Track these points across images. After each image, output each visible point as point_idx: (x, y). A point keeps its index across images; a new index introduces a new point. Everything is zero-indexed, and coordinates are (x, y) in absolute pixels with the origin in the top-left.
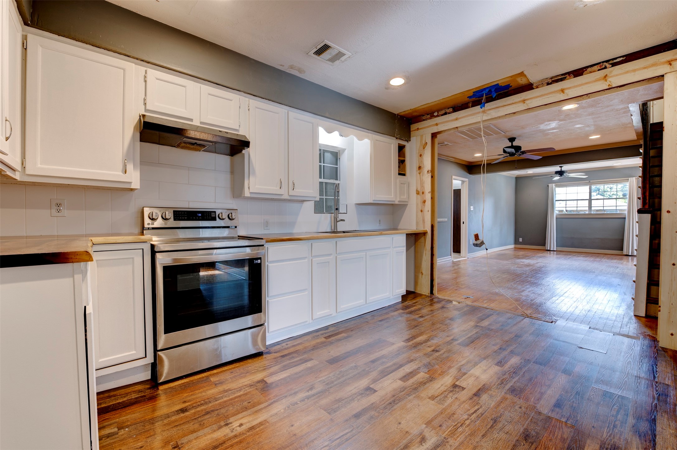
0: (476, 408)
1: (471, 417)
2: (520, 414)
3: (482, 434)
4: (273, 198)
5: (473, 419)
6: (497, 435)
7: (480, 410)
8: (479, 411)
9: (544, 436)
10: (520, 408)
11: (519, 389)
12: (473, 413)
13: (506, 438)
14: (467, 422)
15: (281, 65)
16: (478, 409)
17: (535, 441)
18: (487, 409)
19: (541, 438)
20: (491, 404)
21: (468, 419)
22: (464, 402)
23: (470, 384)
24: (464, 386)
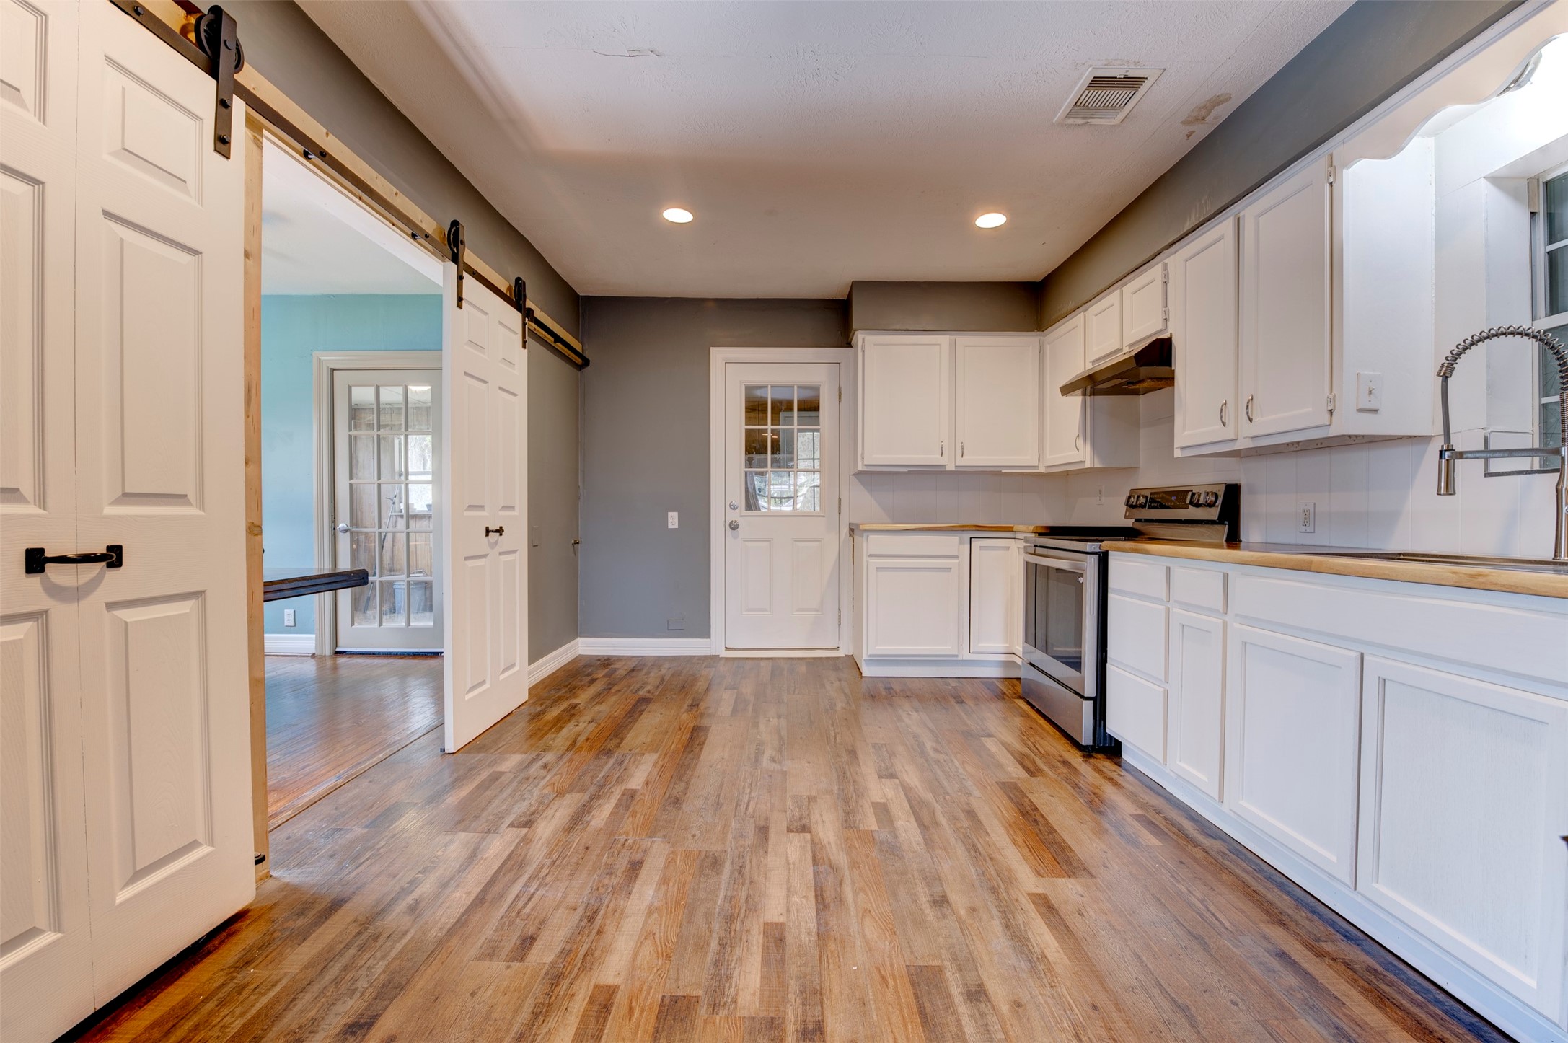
0: (750, 810)
1: (747, 796)
2: (691, 825)
3: (725, 785)
5: (744, 795)
6: (709, 791)
7: (744, 810)
9: (656, 810)
10: (693, 836)
11: (706, 871)
12: (749, 802)
13: (699, 792)
14: (747, 790)
15: (1188, 136)
16: (747, 809)
17: (666, 801)
18: (737, 814)
19: (660, 806)
20: (735, 823)
21: (750, 793)
22: (771, 811)
23: (789, 844)
24: (791, 834)
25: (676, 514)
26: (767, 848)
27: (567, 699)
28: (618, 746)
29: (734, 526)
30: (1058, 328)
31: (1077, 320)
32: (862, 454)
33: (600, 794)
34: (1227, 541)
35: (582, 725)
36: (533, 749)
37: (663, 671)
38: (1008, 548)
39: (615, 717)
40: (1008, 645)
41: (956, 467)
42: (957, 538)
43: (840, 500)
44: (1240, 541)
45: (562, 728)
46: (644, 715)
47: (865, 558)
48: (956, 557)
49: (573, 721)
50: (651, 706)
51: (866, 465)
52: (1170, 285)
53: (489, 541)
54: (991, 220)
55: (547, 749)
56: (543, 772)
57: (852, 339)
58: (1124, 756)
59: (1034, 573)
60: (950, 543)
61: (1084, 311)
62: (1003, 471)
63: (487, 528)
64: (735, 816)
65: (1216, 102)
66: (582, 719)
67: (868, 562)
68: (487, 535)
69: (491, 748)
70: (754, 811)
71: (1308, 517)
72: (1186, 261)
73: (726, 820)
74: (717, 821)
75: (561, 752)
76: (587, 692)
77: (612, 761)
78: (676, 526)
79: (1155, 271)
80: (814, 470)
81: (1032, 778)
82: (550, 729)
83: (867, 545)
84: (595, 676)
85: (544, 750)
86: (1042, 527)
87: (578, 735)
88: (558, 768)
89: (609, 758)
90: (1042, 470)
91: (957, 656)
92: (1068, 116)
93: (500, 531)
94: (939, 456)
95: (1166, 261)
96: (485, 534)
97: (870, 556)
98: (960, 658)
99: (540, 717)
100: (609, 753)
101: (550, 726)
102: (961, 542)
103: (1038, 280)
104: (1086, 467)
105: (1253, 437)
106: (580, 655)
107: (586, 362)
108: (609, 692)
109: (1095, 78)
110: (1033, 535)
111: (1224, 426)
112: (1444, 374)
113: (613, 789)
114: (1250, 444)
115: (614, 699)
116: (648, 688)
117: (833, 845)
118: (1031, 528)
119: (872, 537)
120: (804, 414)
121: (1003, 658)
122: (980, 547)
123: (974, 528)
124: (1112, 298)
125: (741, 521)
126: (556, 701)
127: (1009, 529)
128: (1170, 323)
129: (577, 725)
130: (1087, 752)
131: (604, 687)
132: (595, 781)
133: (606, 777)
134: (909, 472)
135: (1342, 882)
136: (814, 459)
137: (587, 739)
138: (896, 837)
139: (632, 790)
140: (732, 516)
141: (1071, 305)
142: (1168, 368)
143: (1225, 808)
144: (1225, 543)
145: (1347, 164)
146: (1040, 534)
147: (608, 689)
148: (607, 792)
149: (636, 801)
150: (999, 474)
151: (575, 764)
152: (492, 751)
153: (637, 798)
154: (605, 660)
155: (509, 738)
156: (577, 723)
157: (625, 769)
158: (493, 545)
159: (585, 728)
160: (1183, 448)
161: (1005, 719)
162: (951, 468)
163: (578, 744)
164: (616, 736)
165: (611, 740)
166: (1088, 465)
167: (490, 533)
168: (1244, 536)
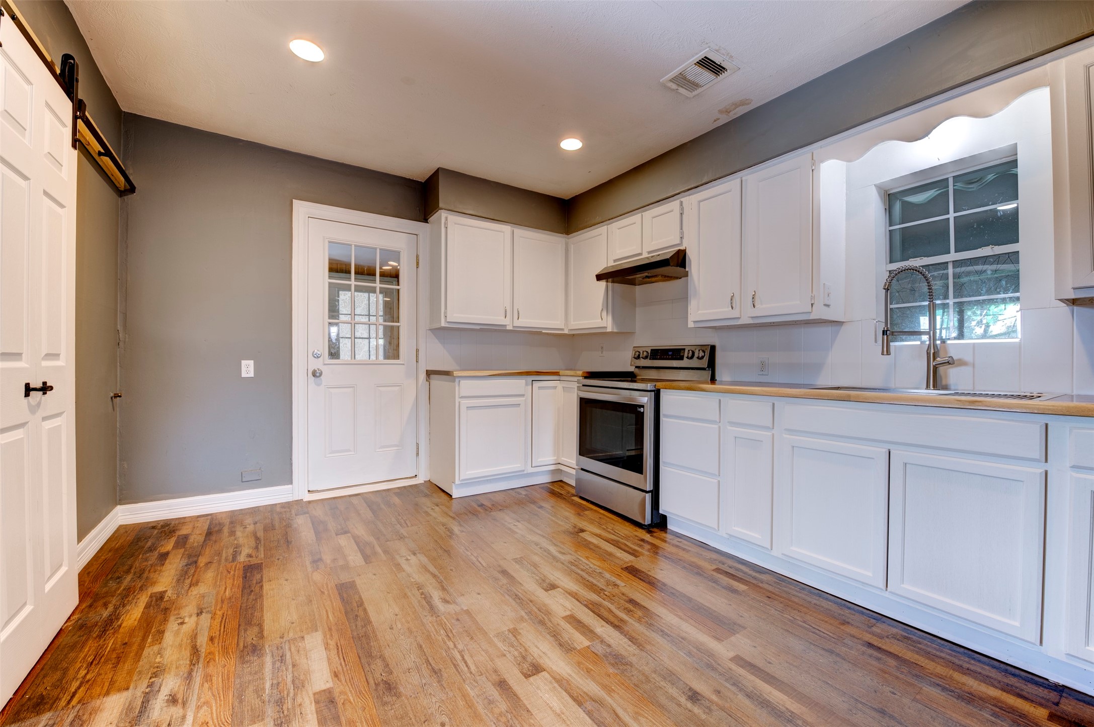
0: (473, 667)
1: (456, 651)
2: (430, 712)
3: (423, 647)
4: (774, 323)
5: (453, 651)
6: (413, 660)
7: (466, 669)
8: (465, 666)
9: (374, 708)
12: (463, 658)
13: (403, 664)
15: (715, 121)
17: (376, 690)
18: (463, 677)
19: (375, 701)
20: (471, 689)
21: (455, 646)
22: (492, 660)
23: (539, 692)
24: (531, 679)
25: (251, 363)
26: (525, 705)
27: (141, 589)
28: (261, 635)
29: (316, 374)
30: (581, 234)
31: (602, 230)
32: (445, 313)
33: (286, 712)
34: (711, 380)
35: (191, 622)
36: (135, 678)
37: (251, 528)
38: (555, 387)
39: (230, 598)
40: (556, 458)
41: (514, 327)
42: (524, 381)
43: (417, 351)
44: (716, 380)
45: (161, 633)
46: (266, 587)
47: (457, 400)
48: (523, 395)
49: (172, 618)
50: (267, 573)
51: (448, 322)
52: (684, 216)
53: (29, 402)
54: (571, 144)
55: (158, 672)
56: (176, 711)
57: (430, 217)
58: (669, 527)
59: (586, 405)
60: (519, 384)
61: (607, 225)
62: (543, 331)
63: (27, 386)
64: (464, 681)
65: (743, 103)
66: (185, 612)
67: (459, 402)
68: (27, 395)
69: (58, 699)
70: (477, 668)
71: (763, 366)
72: (700, 202)
73: (459, 689)
74: (451, 694)
75: (184, 670)
76: (166, 574)
77: (268, 660)
78: (252, 375)
79: (674, 205)
80: (369, 323)
81: (638, 559)
82: (144, 639)
83: (459, 389)
84: (163, 550)
85: (155, 675)
86: (587, 372)
87: (194, 637)
88: (195, 697)
89: (260, 656)
90: (566, 332)
91: (524, 471)
92: (672, 80)
93: (45, 388)
94: (503, 318)
95: (682, 200)
96: (23, 394)
97: (462, 397)
98: (525, 472)
99: (116, 624)
100: (255, 649)
101: (141, 634)
102: (527, 384)
103: (567, 198)
104: (608, 331)
105: (752, 317)
106: (121, 526)
107: (132, 189)
108: (196, 567)
109: (706, 57)
110: (581, 378)
111: (732, 309)
112: (887, 288)
113: (299, 700)
114: (751, 321)
115: (209, 575)
116: (246, 551)
117: (573, 675)
118: (580, 373)
119: (464, 382)
120: (359, 277)
121: (552, 468)
122: (539, 387)
123: (536, 374)
124: (636, 218)
125: (325, 370)
126: (127, 596)
127: (556, 374)
128: (684, 241)
129: (182, 623)
130: (649, 529)
131: (184, 562)
132: (266, 697)
133: (276, 685)
134: (481, 330)
135: (877, 588)
136: (369, 315)
137: (212, 639)
138: (609, 646)
139: (324, 691)
140: (315, 364)
141: (598, 219)
142: (683, 269)
143: (775, 552)
144: (710, 382)
145: (822, 161)
146: (586, 378)
147: (192, 561)
148: (294, 708)
149: (340, 705)
150: (540, 333)
151: (217, 681)
152: (63, 703)
153: (340, 700)
154: (163, 526)
155: (83, 672)
156: (180, 621)
157: (294, 666)
158: (33, 409)
159: (197, 624)
160: (695, 322)
161: (579, 514)
162: (509, 328)
163: (203, 651)
164: (249, 623)
165: (246, 630)
166: (609, 330)
167: (32, 393)
168: (717, 377)
